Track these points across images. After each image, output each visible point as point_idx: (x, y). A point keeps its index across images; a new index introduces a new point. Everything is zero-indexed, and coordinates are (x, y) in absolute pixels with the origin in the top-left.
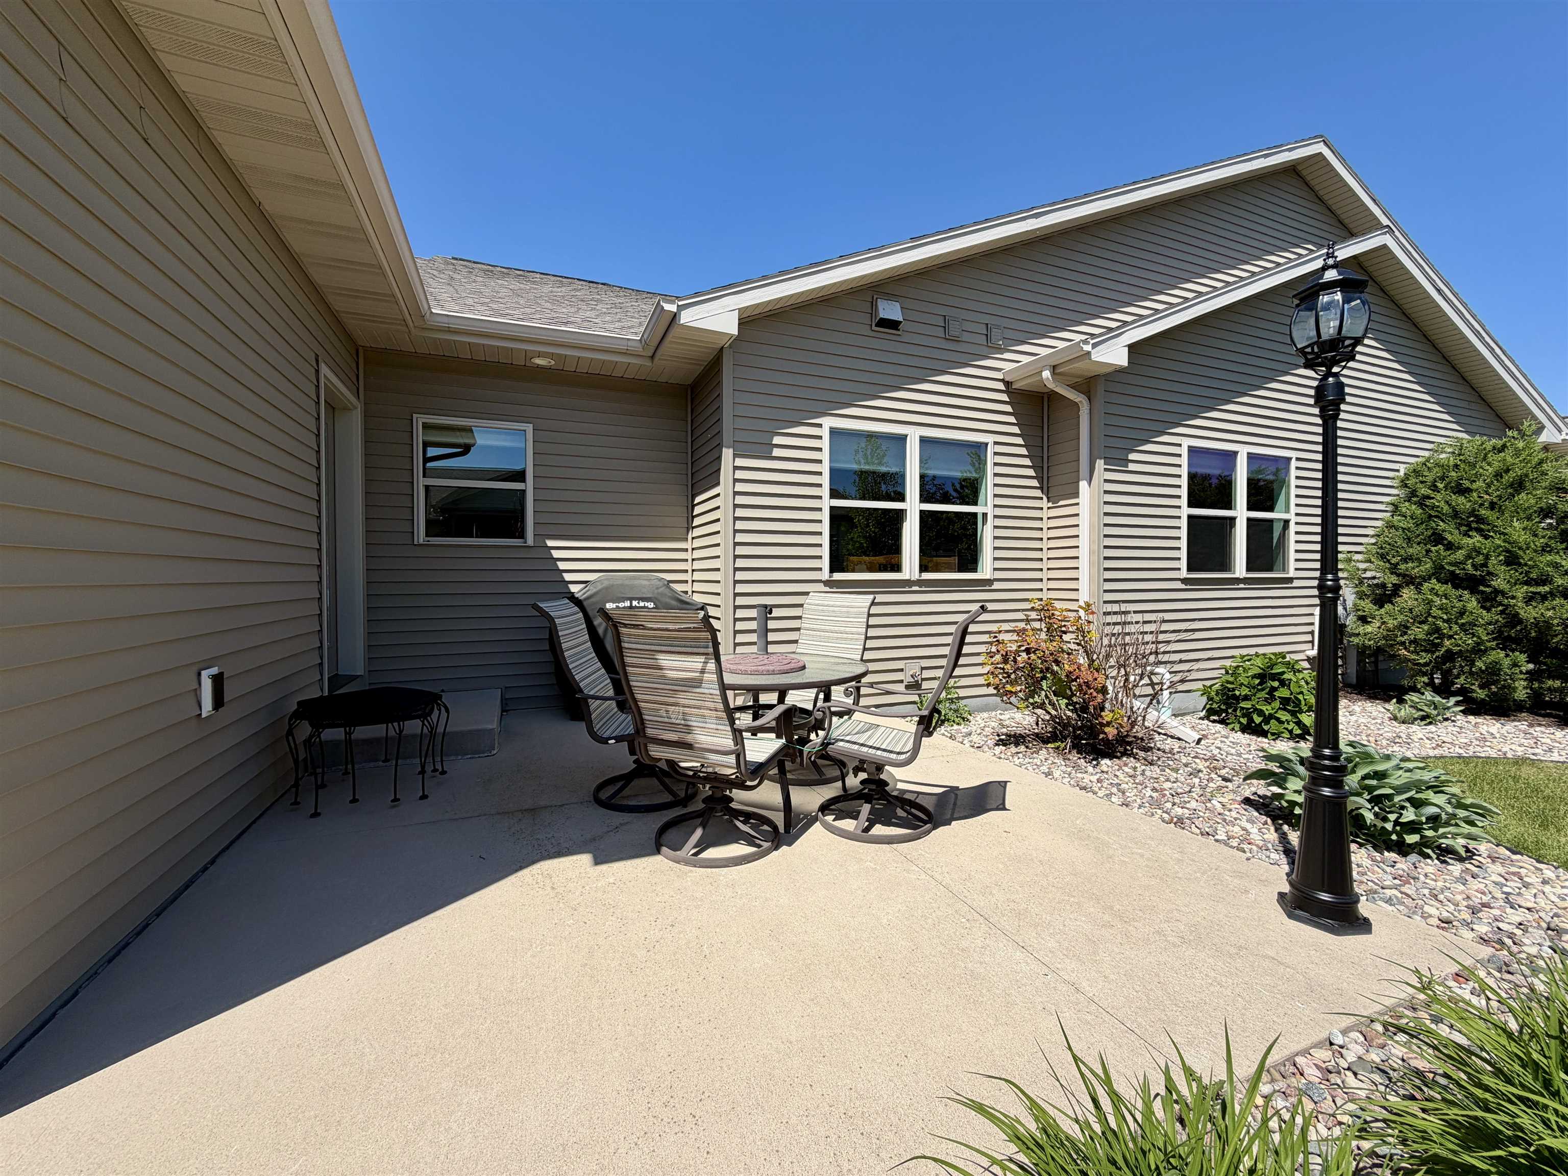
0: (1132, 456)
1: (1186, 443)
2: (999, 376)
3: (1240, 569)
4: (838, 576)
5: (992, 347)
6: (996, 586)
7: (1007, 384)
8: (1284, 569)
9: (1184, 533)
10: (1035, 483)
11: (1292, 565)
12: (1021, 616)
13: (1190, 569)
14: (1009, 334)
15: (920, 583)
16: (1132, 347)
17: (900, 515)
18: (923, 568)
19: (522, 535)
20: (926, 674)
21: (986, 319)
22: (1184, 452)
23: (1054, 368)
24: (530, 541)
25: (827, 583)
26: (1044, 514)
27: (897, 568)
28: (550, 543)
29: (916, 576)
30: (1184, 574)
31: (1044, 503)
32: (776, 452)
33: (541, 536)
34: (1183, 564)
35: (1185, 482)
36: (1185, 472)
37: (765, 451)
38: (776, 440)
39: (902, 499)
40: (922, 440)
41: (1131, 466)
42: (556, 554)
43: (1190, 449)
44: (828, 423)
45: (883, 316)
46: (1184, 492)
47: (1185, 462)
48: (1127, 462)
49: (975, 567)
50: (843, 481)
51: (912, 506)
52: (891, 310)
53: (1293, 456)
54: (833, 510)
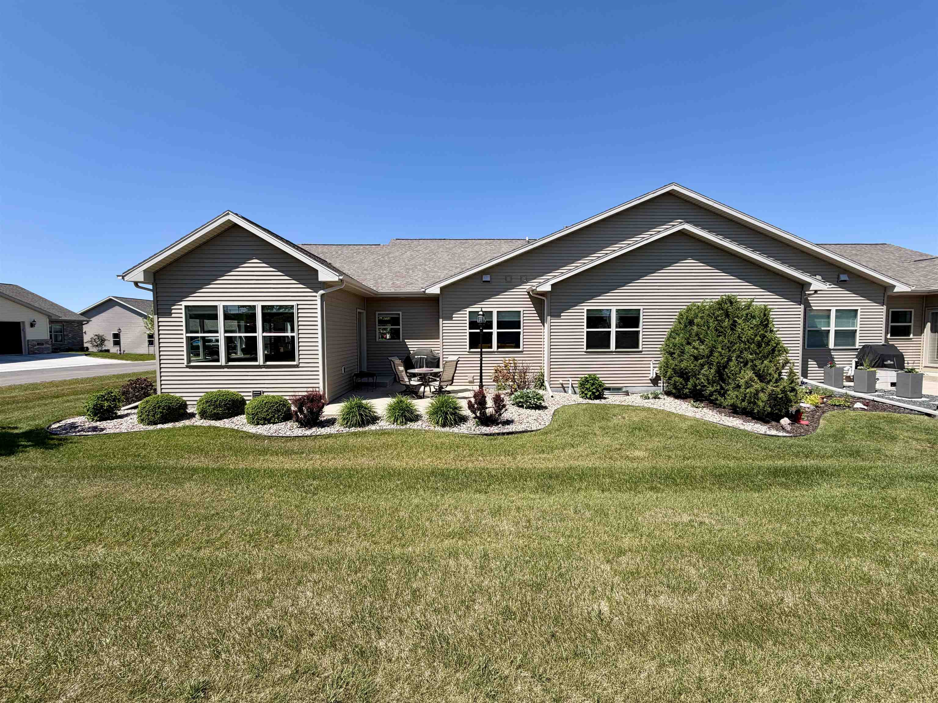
0: (562, 314)
1: (586, 308)
2: (525, 290)
3: (613, 348)
4: (472, 350)
5: (522, 282)
6: (524, 353)
7: (528, 293)
8: (638, 348)
9: (585, 337)
10: (540, 321)
11: (641, 346)
13: (588, 348)
14: (529, 277)
15: (498, 352)
16: (552, 285)
17: (491, 333)
18: (499, 348)
19: (399, 339)
21: (520, 274)
22: (585, 311)
23: (536, 292)
24: (401, 340)
27: (491, 347)
29: (496, 350)
30: (585, 350)
32: (454, 319)
33: (404, 339)
34: (585, 347)
35: (585, 321)
36: (585, 317)
37: (451, 318)
38: (454, 316)
39: (492, 329)
40: (498, 312)
41: (562, 317)
42: (407, 343)
43: (587, 310)
44: (469, 310)
45: (484, 280)
46: (585, 324)
47: (585, 314)
48: (560, 316)
49: (519, 348)
50: (473, 325)
51: (495, 331)
52: (487, 278)
53: (641, 308)
54: (470, 333)
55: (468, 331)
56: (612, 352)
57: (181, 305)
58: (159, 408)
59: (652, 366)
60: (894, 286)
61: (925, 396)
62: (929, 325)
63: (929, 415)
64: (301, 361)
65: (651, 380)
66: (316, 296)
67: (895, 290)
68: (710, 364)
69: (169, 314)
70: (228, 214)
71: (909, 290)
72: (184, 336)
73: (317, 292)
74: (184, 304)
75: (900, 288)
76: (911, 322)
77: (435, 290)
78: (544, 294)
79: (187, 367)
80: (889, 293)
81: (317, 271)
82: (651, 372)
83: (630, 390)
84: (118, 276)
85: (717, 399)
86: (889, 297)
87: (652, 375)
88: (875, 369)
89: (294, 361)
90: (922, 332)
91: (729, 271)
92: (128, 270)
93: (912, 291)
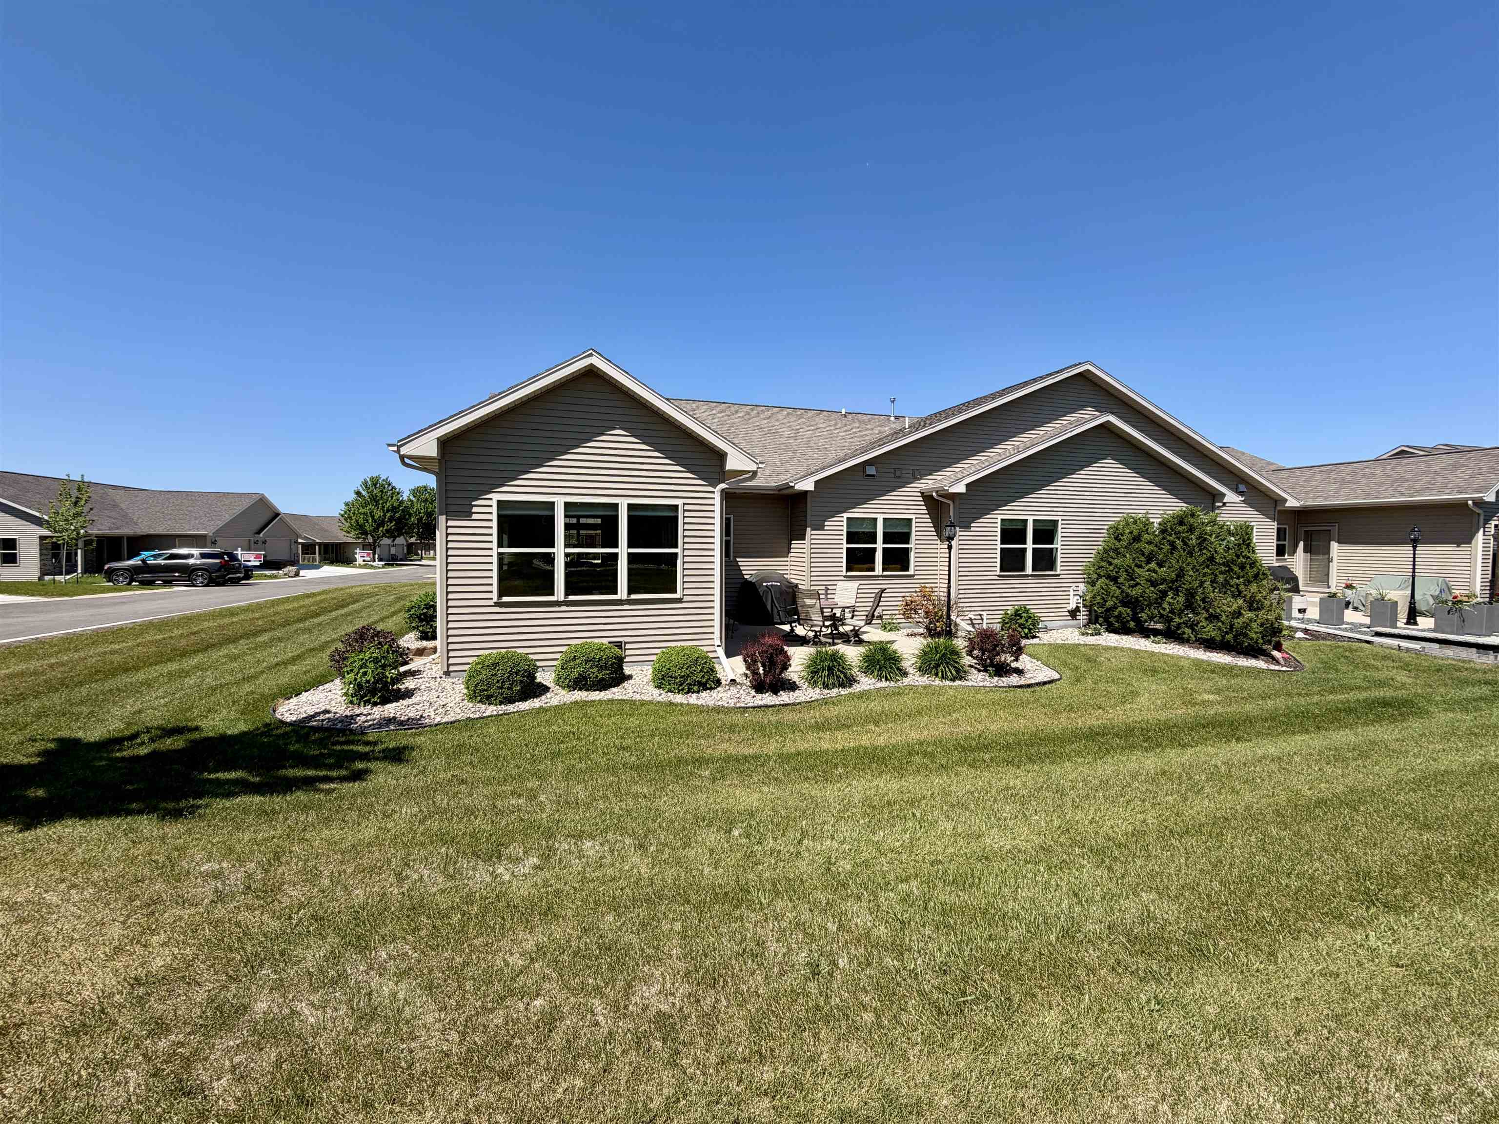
0: (972, 525)
1: (1000, 517)
2: (919, 490)
3: (1029, 570)
4: (849, 574)
5: (915, 479)
6: (916, 577)
7: (922, 493)
8: (1056, 570)
9: (999, 556)
10: (934, 534)
11: (1059, 568)
12: (913, 590)
13: (1001, 570)
14: (923, 472)
15: (882, 576)
16: (967, 485)
17: (874, 549)
18: (884, 570)
19: (729, 557)
20: (885, 613)
21: (912, 467)
22: (999, 521)
23: (937, 492)
24: (731, 559)
25: (845, 576)
26: (939, 546)
27: (873, 570)
28: (738, 559)
29: (880, 573)
30: (998, 573)
31: (938, 542)
32: (826, 528)
33: (735, 557)
34: (998, 569)
35: (999, 534)
36: (999, 530)
37: (822, 528)
38: (826, 523)
39: (876, 543)
40: (884, 519)
41: (972, 529)
42: (740, 564)
43: (1002, 520)
44: (846, 515)
45: (868, 473)
46: (999, 538)
47: (999, 525)
48: (970, 527)
49: (907, 570)
50: (852, 537)
51: (880, 546)
52: (871, 470)
53: (1059, 518)
54: (848, 549)
55: (845, 546)
56: (1028, 576)
57: (491, 499)
58: (517, 673)
59: (1072, 593)
60: (1286, 500)
61: (1348, 624)
62: (1301, 544)
63: (1368, 642)
64: (686, 592)
65: (1069, 611)
66: (713, 492)
67: (1287, 505)
68: (1177, 592)
69: (467, 514)
70: (591, 355)
71: (1298, 505)
72: (494, 553)
73: (715, 486)
74: (495, 497)
75: (1292, 503)
76: (1285, 540)
77: (807, 485)
78: (954, 496)
79: (497, 604)
80: (1279, 508)
81: (726, 454)
82: (1071, 601)
83: (1050, 625)
84: (389, 445)
85: (1184, 633)
86: (1279, 511)
87: (1072, 606)
88: (1290, 594)
89: (675, 592)
90: (1294, 552)
91: (1148, 475)
92: (409, 437)
93: (1301, 506)
